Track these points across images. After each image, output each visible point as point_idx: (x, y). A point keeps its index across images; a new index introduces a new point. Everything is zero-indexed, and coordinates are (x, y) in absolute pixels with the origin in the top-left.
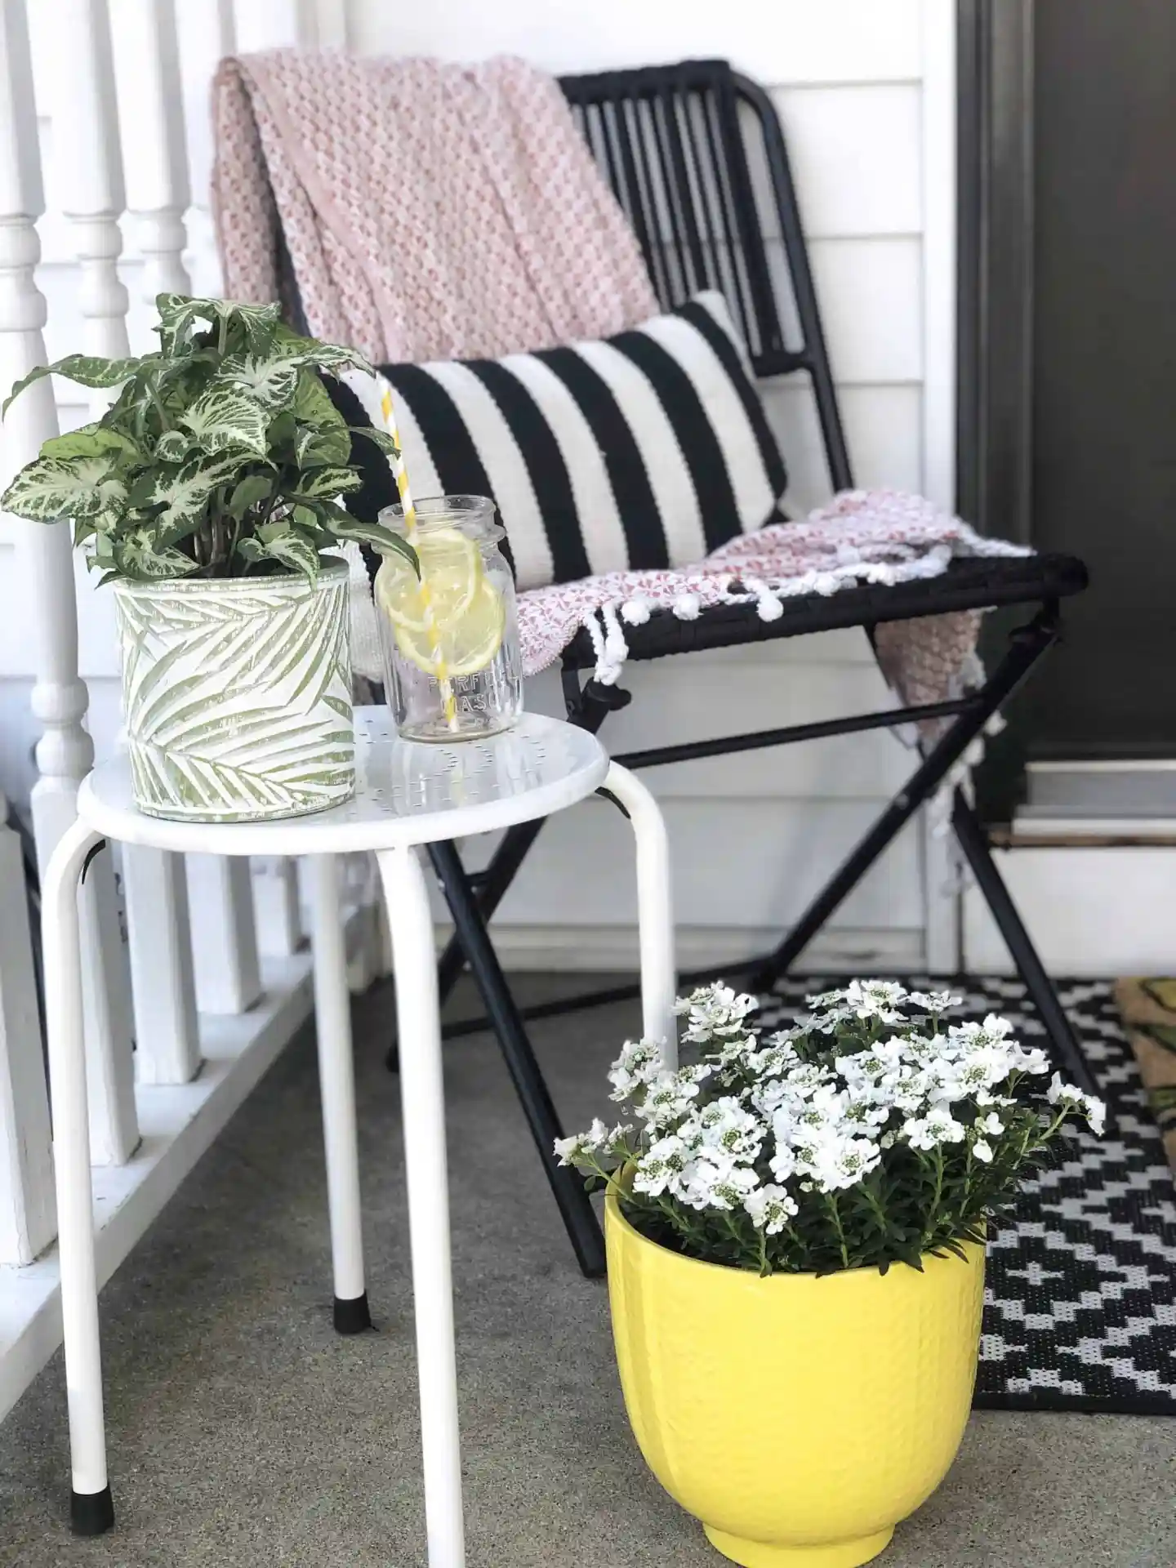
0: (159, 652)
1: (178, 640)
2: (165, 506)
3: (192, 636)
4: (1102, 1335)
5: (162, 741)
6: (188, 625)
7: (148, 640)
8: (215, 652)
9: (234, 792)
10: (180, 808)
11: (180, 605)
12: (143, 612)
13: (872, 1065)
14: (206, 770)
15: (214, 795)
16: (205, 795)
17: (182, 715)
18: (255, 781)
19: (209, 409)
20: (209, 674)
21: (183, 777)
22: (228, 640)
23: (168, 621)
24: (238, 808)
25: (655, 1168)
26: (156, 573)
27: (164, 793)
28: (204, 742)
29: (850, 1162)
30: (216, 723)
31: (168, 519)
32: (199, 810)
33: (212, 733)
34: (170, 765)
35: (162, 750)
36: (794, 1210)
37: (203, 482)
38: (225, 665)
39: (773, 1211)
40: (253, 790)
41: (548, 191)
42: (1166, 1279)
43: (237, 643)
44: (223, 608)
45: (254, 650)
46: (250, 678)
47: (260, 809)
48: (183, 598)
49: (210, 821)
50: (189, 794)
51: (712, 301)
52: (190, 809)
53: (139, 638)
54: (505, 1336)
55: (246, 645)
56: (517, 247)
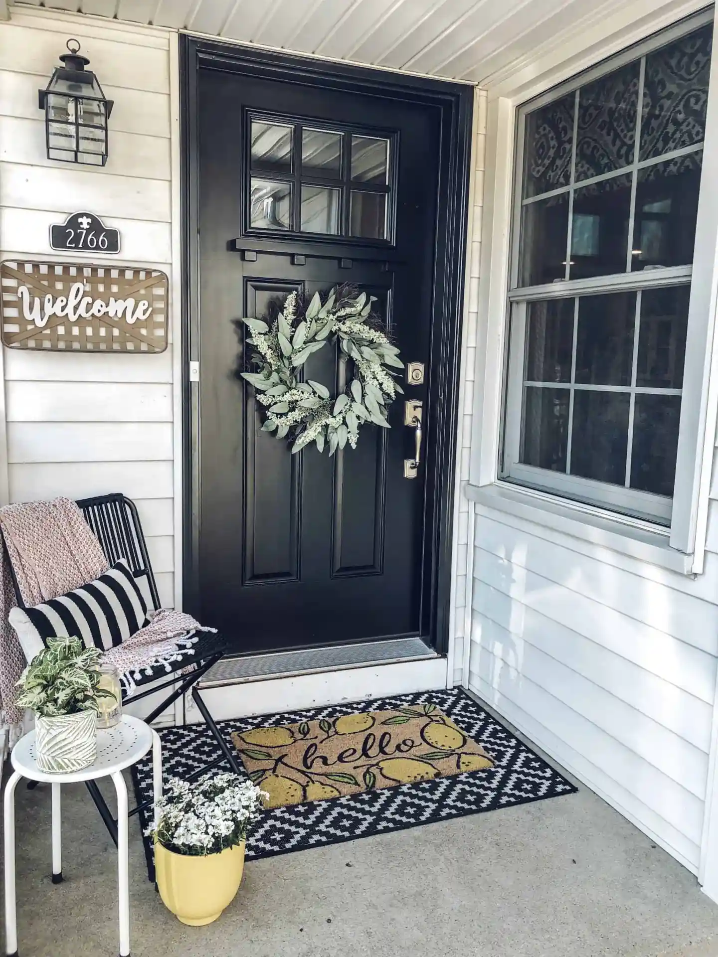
0: (54, 733)
1: (60, 730)
2: (58, 698)
3: (64, 729)
4: (254, 836)
5: (54, 755)
6: (64, 726)
7: (51, 731)
8: (71, 732)
9: (73, 765)
10: (58, 771)
11: (62, 722)
12: (50, 724)
13: (223, 799)
14: (66, 761)
15: (68, 766)
16: (65, 767)
17: (60, 748)
18: (79, 761)
19: (69, 673)
20: (69, 737)
21: (60, 764)
22: (74, 728)
23: (58, 726)
24: (74, 768)
25: (179, 837)
26: (55, 714)
27: (53, 768)
28: (66, 754)
29: (228, 828)
30: (69, 749)
31: (60, 701)
32: (64, 771)
33: (68, 751)
34: (55, 761)
35: (53, 757)
36: (213, 840)
37: (68, 691)
38: (72, 735)
39: (209, 841)
40: (78, 763)
41: (77, 535)
42: (264, 816)
43: (76, 728)
44: (73, 721)
45: (80, 729)
46: (79, 736)
47: (79, 768)
48: (63, 720)
49: (66, 773)
50: (61, 767)
51: (123, 561)
52: (61, 771)
53: (48, 730)
54: (102, 874)
55: (79, 728)
56: (71, 554)
